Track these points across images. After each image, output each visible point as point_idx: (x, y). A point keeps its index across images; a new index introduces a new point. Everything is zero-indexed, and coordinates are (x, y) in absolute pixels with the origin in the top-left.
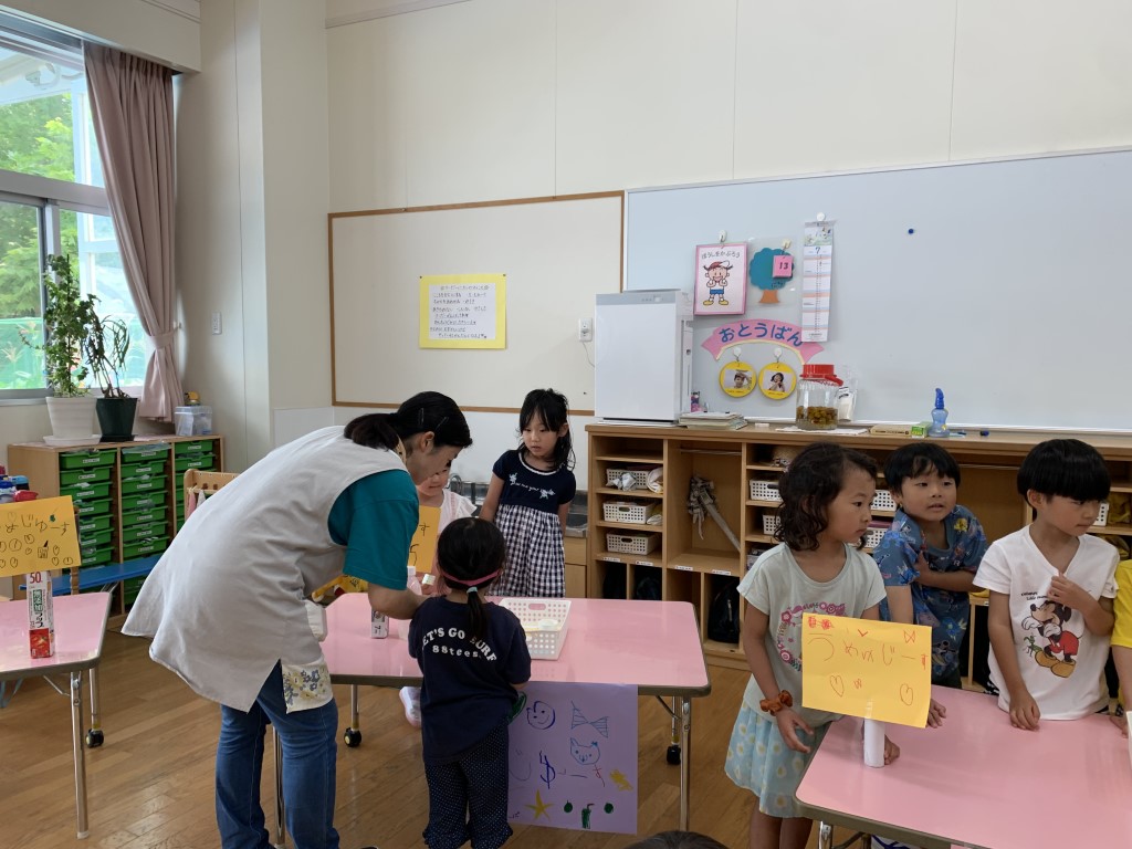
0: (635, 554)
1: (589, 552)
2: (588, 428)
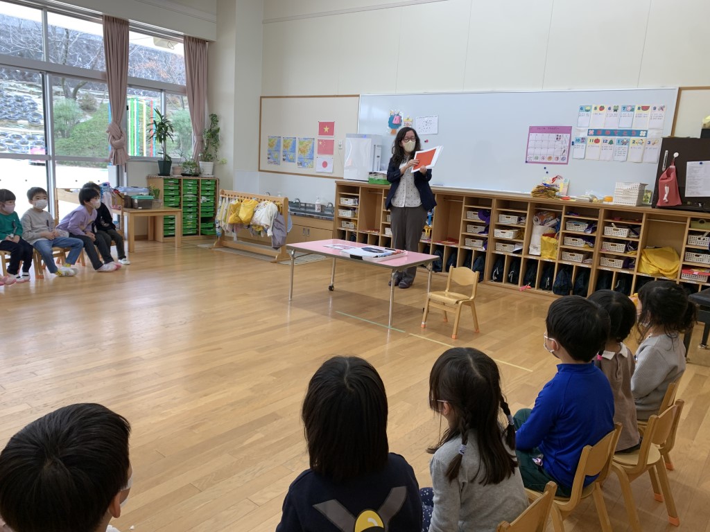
0: (350, 227)
1: (334, 227)
2: (336, 182)
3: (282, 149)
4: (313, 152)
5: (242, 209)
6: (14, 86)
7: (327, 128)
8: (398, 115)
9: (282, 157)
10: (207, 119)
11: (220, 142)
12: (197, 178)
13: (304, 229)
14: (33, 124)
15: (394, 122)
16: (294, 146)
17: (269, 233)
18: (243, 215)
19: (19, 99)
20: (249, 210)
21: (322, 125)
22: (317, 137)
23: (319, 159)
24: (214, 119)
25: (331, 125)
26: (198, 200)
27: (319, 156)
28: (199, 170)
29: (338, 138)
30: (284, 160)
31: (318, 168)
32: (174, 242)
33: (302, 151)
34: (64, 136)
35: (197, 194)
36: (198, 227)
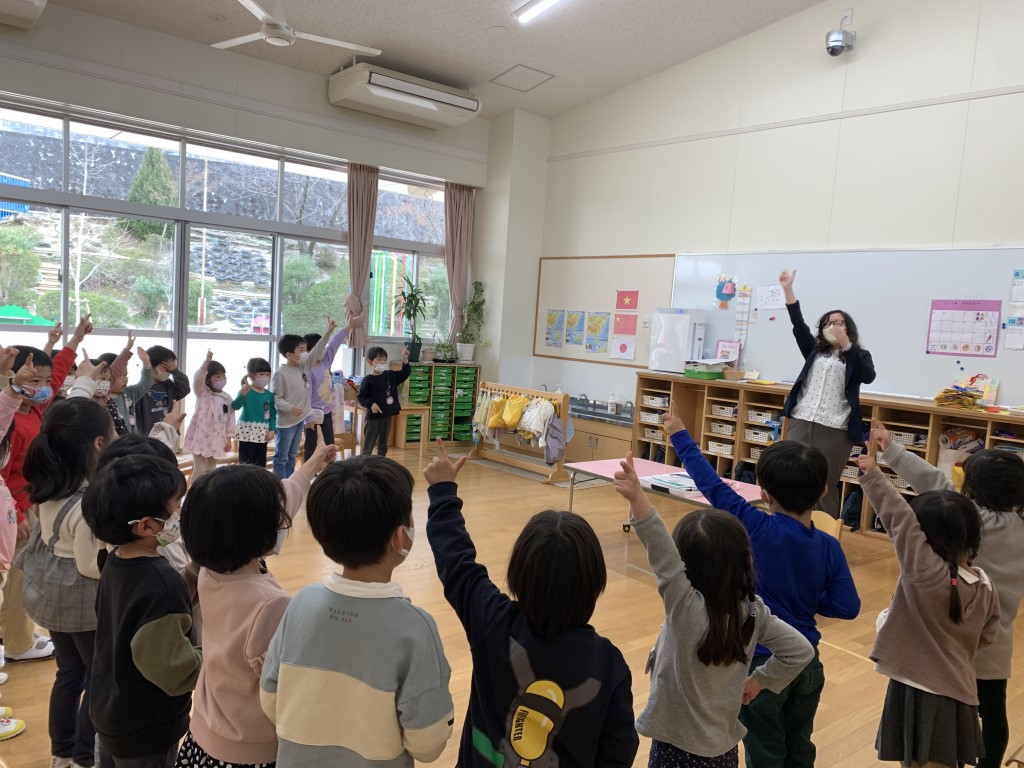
0: (656, 438)
1: (634, 435)
2: (637, 373)
3: (565, 326)
4: (607, 331)
5: (507, 408)
6: (242, 239)
7: (626, 299)
8: (730, 282)
9: (565, 338)
10: (470, 288)
11: (485, 318)
12: (453, 365)
13: (590, 437)
14: (259, 287)
15: (724, 291)
16: (582, 323)
17: (542, 443)
18: (508, 417)
19: (246, 255)
20: (516, 410)
21: (621, 295)
22: (614, 311)
23: (615, 341)
24: (479, 287)
25: (634, 295)
26: (452, 393)
27: (615, 336)
28: (456, 354)
29: (642, 312)
30: (567, 341)
31: (614, 353)
32: (419, 449)
33: (592, 330)
34: (294, 302)
35: (452, 387)
36: (450, 429)
